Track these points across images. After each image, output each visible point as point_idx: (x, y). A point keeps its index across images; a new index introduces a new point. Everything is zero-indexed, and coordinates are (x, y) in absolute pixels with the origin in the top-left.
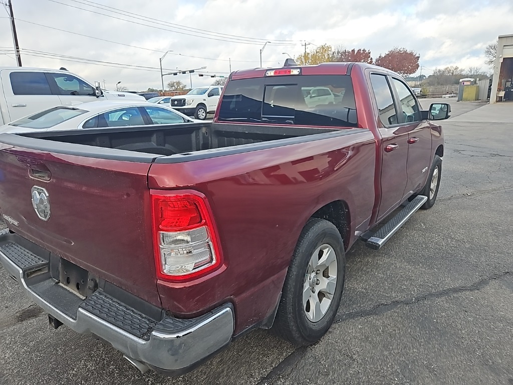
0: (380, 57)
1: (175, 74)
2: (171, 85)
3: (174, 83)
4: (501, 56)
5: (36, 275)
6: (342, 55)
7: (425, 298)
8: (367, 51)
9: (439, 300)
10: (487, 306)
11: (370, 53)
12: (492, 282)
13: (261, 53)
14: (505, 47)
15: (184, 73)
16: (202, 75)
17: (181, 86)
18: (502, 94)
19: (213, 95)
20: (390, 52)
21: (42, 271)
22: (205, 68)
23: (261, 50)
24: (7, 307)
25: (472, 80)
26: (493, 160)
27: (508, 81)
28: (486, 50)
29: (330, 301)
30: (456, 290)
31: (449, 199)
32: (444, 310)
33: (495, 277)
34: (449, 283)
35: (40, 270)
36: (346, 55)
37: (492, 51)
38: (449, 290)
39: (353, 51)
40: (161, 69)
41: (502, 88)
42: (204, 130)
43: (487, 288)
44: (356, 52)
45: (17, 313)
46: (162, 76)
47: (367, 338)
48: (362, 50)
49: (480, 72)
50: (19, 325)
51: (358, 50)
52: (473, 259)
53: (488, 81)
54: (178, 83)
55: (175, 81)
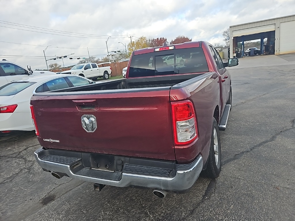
0: (172, 41)
1: (55, 59)
2: (52, 66)
3: (53, 65)
4: (232, 36)
5: (76, 167)
6: (152, 41)
7: (254, 148)
8: (165, 39)
9: (260, 147)
10: (282, 146)
11: (166, 39)
12: (278, 136)
13: (106, 43)
14: (233, 32)
15: (60, 58)
16: (72, 59)
17: (58, 66)
18: (235, 55)
19: (87, 69)
20: (177, 38)
21: (78, 165)
22: (74, 54)
23: (106, 42)
24: (31, 200)
25: (220, 49)
26: (247, 86)
27: (236, 48)
28: (223, 34)
29: (218, 156)
30: (265, 142)
31: (236, 106)
32: (265, 151)
33: (278, 134)
34: (259, 140)
35: (77, 164)
36: (154, 41)
37: (226, 34)
38: (262, 143)
39: (158, 39)
40: (45, 57)
41: (234, 52)
42: (123, 83)
43: (277, 139)
44: (159, 39)
45: (39, 201)
46: (46, 61)
47: (240, 169)
48: (162, 38)
49: (220, 45)
50: (46, 207)
51: (160, 38)
52: (263, 128)
53: (227, 49)
54: (56, 65)
55: (53, 63)
